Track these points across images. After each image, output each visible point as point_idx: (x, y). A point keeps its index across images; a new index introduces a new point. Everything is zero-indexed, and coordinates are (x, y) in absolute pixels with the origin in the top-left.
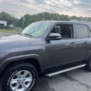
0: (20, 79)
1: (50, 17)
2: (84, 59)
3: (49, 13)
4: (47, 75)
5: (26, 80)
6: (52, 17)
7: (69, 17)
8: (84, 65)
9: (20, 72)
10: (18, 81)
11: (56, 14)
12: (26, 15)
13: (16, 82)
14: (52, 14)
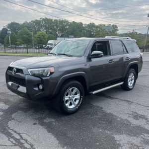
0: (70, 96)
1: (53, 26)
2: (121, 77)
3: (52, 20)
4: (91, 93)
5: (75, 98)
6: (57, 27)
7: (84, 26)
8: (122, 83)
9: (71, 89)
10: (69, 97)
11: (63, 21)
12: (12, 23)
13: (68, 98)
14: (56, 21)
